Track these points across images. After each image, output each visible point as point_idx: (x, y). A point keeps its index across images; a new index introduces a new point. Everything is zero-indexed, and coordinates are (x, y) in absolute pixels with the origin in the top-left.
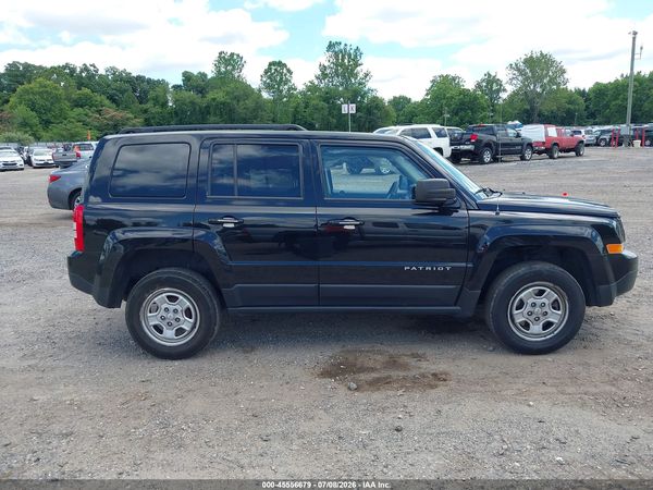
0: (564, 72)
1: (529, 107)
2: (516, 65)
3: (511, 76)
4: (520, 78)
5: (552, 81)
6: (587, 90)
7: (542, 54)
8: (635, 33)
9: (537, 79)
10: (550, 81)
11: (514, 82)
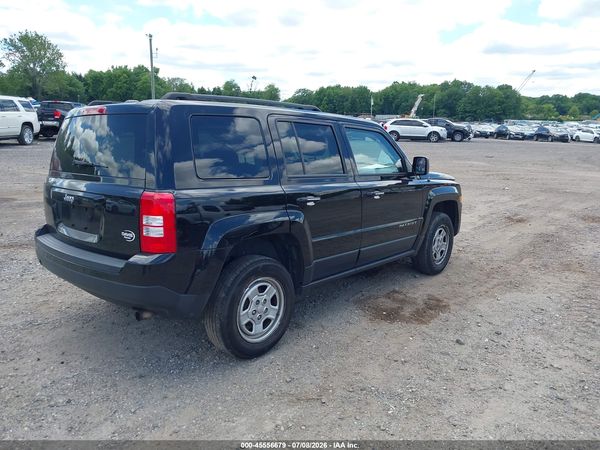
0: (61, 55)
1: (30, 85)
2: (11, 40)
3: (7, 51)
4: (17, 54)
5: (51, 62)
6: (83, 76)
7: (37, 35)
8: (151, 36)
9: (36, 59)
10: (49, 62)
11: (12, 57)
